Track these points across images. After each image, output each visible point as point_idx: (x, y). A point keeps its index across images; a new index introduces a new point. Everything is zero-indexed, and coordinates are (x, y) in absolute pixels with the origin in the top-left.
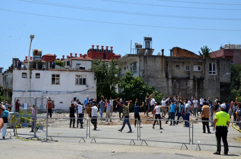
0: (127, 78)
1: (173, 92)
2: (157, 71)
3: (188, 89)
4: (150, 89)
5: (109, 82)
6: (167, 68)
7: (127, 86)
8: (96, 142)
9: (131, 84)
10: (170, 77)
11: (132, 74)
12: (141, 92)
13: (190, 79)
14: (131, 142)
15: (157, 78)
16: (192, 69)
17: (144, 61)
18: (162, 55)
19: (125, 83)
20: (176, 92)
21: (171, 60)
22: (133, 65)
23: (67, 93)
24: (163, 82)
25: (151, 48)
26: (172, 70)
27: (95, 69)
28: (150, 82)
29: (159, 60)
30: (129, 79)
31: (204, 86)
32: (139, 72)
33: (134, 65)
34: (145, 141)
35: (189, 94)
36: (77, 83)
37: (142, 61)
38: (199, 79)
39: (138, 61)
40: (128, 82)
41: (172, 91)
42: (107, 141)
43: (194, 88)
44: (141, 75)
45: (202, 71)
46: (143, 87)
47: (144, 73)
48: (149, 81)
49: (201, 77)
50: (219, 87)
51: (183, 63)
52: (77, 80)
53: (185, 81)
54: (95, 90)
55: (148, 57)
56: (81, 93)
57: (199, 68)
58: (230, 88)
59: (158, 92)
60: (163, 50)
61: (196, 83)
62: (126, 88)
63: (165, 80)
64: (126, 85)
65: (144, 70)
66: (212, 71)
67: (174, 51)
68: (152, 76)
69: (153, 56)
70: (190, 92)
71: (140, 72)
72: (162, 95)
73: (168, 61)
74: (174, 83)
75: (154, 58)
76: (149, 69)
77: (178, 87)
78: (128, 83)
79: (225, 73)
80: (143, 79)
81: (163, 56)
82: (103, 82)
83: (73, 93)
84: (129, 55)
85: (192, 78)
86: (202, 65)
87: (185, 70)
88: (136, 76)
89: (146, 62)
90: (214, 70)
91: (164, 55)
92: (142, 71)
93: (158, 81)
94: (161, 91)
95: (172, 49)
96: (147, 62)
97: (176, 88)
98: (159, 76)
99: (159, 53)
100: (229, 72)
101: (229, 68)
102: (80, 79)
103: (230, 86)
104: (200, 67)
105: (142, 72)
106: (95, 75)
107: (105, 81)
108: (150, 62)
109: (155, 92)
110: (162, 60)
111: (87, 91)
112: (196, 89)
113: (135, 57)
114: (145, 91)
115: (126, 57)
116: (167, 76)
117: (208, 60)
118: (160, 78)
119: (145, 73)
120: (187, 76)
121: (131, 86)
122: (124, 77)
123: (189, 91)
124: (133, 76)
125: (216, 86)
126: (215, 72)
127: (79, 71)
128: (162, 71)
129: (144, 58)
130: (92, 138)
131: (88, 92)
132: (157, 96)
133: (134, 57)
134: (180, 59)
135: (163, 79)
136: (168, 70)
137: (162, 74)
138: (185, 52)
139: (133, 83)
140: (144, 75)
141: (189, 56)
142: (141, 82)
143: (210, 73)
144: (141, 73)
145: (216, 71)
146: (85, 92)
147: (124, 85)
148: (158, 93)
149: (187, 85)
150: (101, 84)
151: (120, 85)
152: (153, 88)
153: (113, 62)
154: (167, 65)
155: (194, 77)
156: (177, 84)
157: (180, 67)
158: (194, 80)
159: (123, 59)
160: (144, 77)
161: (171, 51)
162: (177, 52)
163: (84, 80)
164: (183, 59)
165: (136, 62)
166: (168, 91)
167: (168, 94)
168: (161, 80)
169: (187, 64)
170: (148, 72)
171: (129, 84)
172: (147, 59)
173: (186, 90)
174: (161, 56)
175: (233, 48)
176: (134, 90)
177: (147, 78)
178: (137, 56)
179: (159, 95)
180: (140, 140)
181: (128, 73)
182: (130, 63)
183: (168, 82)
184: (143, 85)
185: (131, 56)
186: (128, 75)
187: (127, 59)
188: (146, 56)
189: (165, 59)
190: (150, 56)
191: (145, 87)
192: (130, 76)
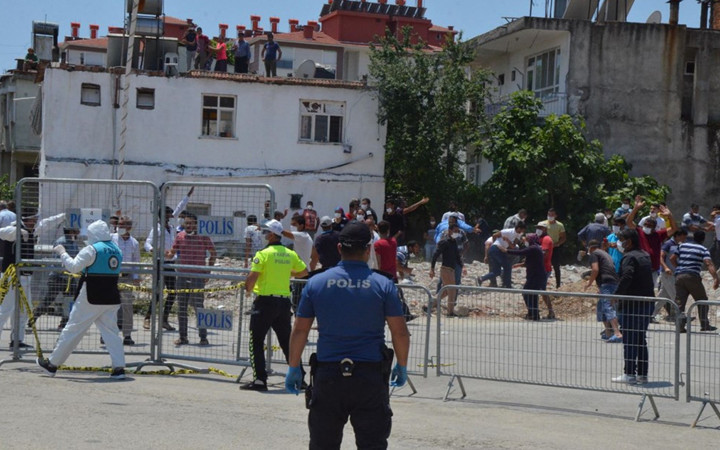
0: (515, 118)
1: (712, 185)
2: (644, 91)
4: (613, 167)
5: (442, 136)
6: (692, 77)
7: (515, 155)
8: (465, 395)
9: (534, 143)
10: (701, 118)
11: (538, 104)
12: (573, 180)
14: (641, 405)
15: (645, 123)
17: (590, 50)
18: (671, 21)
19: (509, 142)
21: (709, 47)
22: (539, 63)
23: (263, 173)
24: (670, 141)
26: (712, 90)
27: (384, 77)
28: (612, 140)
29: (657, 44)
30: (522, 124)
32: (568, 97)
33: (544, 63)
34: (713, 404)
36: (305, 136)
37: (581, 46)
39: (562, 48)
40: (520, 136)
41: (708, 180)
42: (516, 392)
44: (575, 107)
46: (586, 161)
47: (588, 98)
48: (608, 135)
52: (306, 122)
54: (378, 166)
55: (610, 31)
56: (322, 176)
59: (647, 180)
60: (675, 2)
62: (513, 159)
63: (679, 132)
64: (510, 147)
65: (587, 89)
67: (718, 6)
68: (621, 114)
69: (633, 25)
71: (573, 97)
72: (666, 194)
73: (697, 49)
74: (716, 144)
75: (634, 37)
76: (611, 82)
78: (518, 140)
80: (583, 125)
81: (674, 27)
83: (291, 177)
84: (529, 21)
88: (553, 111)
89: (598, 54)
91: (680, 23)
92: (582, 92)
93: (647, 137)
94: (656, 179)
96: (605, 52)
98: (653, 116)
99: (658, 14)
102: (317, 116)
105: (579, 94)
106: (385, 104)
107: (424, 129)
108: (616, 55)
109: (633, 180)
110: (672, 44)
111: (346, 169)
113: (553, 32)
114: (591, 175)
115: (514, 31)
116: (687, 116)
118: (655, 123)
119: (594, 100)
121: (531, 155)
122: (501, 115)
124: (541, 114)
127: (314, 85)
128: (669, 91)
129: (591, 37)
130: (447, 379)
131: (351, 174)
133: (548, 28)
135: (670, 129)
136: (692, 88)
137: (666, 105)
139: (540, 143)
140: (586, 108)
142: (578, 137)
144: (575, 99)
146: (339, 175)
147: (503, 148)
148: (648, 188)
150: (407, 143)
151: (485, 151)
152: (627, 166)
153: (453, 50)
154: (690, 68)
159: (501, 36)
160: (586, 118)
161: (705, 4)
163: (336, 121)
165: (552, 54)
166: (689, 179)
167: (688, 190)
168: (661, 132)
170: (606, 98)
171: (525, 147)
172: (605, 39)
174: (666, 25)
176: (545, 172)
177: (600, 122)
178: (560, 26)
179: (650, 194)
180: (688, 401)
181: (521, 100)
182: (526, 58)
183: (689, 140)
184: (581, 151)
185: (535, 26)
186: (521, 107)
187: (517, 39)
188: (598, 26)
189: (684, 41)
190: (616, 25)
191: (592, 158)
192: (528, 113)
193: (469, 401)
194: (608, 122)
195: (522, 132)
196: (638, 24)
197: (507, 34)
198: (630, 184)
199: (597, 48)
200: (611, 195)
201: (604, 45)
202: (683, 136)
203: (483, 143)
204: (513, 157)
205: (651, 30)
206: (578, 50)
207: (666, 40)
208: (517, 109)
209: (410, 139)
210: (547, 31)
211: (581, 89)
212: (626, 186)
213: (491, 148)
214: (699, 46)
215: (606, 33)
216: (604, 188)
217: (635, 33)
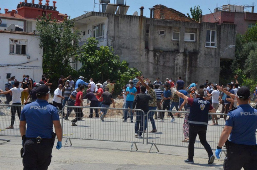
0: (89, 47)
1: (155, 71)
2: (133, 38)
3: (176, 67)
4: (123, 65)
5: (63, 53)
6: (148, 34)
7: (90, 60)
8: (71, 145)
9: (96, 56)
10: (151, 48)
11: (97, 42)
12: (110, 69)
13: (179, 52)
14: (132, 146)
15: (133, 49)
16: (183, 38)
17: (114, 24)
18: (141, 15)
19: (87, 55)
20: (160, 71)
21: (153, 24)
22: (97, 28)
24: (141, 56)
25: (125, 4)
26: (154, 39)
27: (42, 31)
28: (123, 55)
29: (136, 23)
30: (92, 49)
31: (198, 62)
32: (108, 40)
33: (99, 28)
34: (155, 145)
35: (177, 73)
36: (12, 52)
37: (111, 23)
38: (192, 53)
39: (105, 23)
40: (91, 53)
41: (154, 69)
42: (90, 143)
43: (185, 65)
44: (110, 43)
45: (196, 41)
46: (114, 62)
47: (114, 40)
48: (121, 53)
49: (194, 50)
50: (218, 64)
51: (170, 28)
52: (12, 47)
53: (172, 56)
54: (40, 63)
55: (121, 18)
56: (19, 67)
57: (192, 37)
58: (231, 66)
59: (134, 69)
60: (142, 9)
61: (188, 58)
63: (144, 53)
64: (88, 57)
65: (114, 37)
66: (210, 42)
67: (155, 11)
68: (125, 46)
69: (129, 16)
70: (178, 71)
71: (109, 40)
72: (140, 74)
73: (150, 25)
74: (156, 57)
75: (129, 20)
76: (122, 35)
77: (161, 63)
78: (91, 55)
79: (227, 45)
80: (113, 50)
81: (142, 17)
82: (53, 51)
83: (6, 67)
84: (93, 13)
85: (182, 50)
86: (196, 33)
87: (173, 39)
88: (103, 45)
89: (117, 25)
90: (213, 40)
91: (144, 16)
92: (112, 38)
93: (134, 54)
94: (137, 69)
95: (154, 8)
96: (119, 25)
97: (159, 65)
98: (136, 47)
99: (136, 12)
100: (234, 45)
101: (234, 38)
102: (16, 45)
103: (231, 64)
104: (194, 35)
105: (111, 39)
106: (42, 41)
107: (57, 50)
108: (123, 25)
109: (130, 69)
110: (141, 23)
111: (28, 64)
112: (188, 67)
113: (102, 17)
114: (116, 67)
115: (88, 16)
116: (147, 47)
117: (206, 26)
118: (137, 49)
119: (116, 41)
120: (175, 47)
121: (95, 60)
122: (84, 46)
123: (176, 70)
124: (98, 46)
125: (214, 63)
126: (214, 44)
127: (15, 33)
128: (141, 39)
129: (115, 19)
130: (65, 139)
131: (29, 66)
132: (132, 76)
133: (100, 16)
134: (165, 22)
135: (142, 52)
136: (148, 38)
137: (140, 44)
138: (172, 13)
139: (98, 56)
140: (114, 44)
141: (178, 18)
142: (111, 54)
143: (207, 45)
144: (110, 41)
145: (216, 42)
146: (25, 66)
147: (85, 57)
148: (135, 72)
149: (175, 62)
150: (51, 55)
151: (79, 58)
152: (128, 64)
153: (67, 22)
154: (148, 31)
155: (185, 50)
156: (161, 59)
157: (165, 35)
158: (184, 54)
159: (84, 18)
160: (114, 47)
161: (152, 10)
162: (160, 12)
163: (24, 47)
164: (170, 23)
165: (102, 25)
166: (148, 69)
167: (148, 73)
168: (138, 53)
169: (176, 30)
170: (120, 40)
171: (93, 57)
172: (119, 20)
173: (173, 68)
174: (139, 16)
175: (235, 10)
176: (100, 66)
177: (118, 49)
178: (104, 15)
179: (135, 74)
180: (147, 144)
181: (91, 40)
182: (93, 26)
183: (148, 55)
184: (113, 59)
185: (96, 15)
186: (91, 43)
187: (89, 19)
188: (117, 16)
189: (145, 22)
190: (123, 16)
191: (116, 61)
192: (94, 45)
193: (73, 147)
194: (121, 49)
195: (92, 52)
196: (130, 16)
197: (86, 17)
198: (128, 70)
199: (117, 23)
200: (122, 74)
201: (119, 23)
202: (146, 54)
203: (78, 56)
204: (89, 61)
205: (135, 18)
206: (110, 24)
207: (139, 22)
208: (90, 44)
209: (52, 54)
210: (99, 17)
211: (112, 37)
212: (127, 71)
213: (81, 57)
214: (150, 24)
215: (120, 18)
216: (120, 72)
217: (129, 19)
